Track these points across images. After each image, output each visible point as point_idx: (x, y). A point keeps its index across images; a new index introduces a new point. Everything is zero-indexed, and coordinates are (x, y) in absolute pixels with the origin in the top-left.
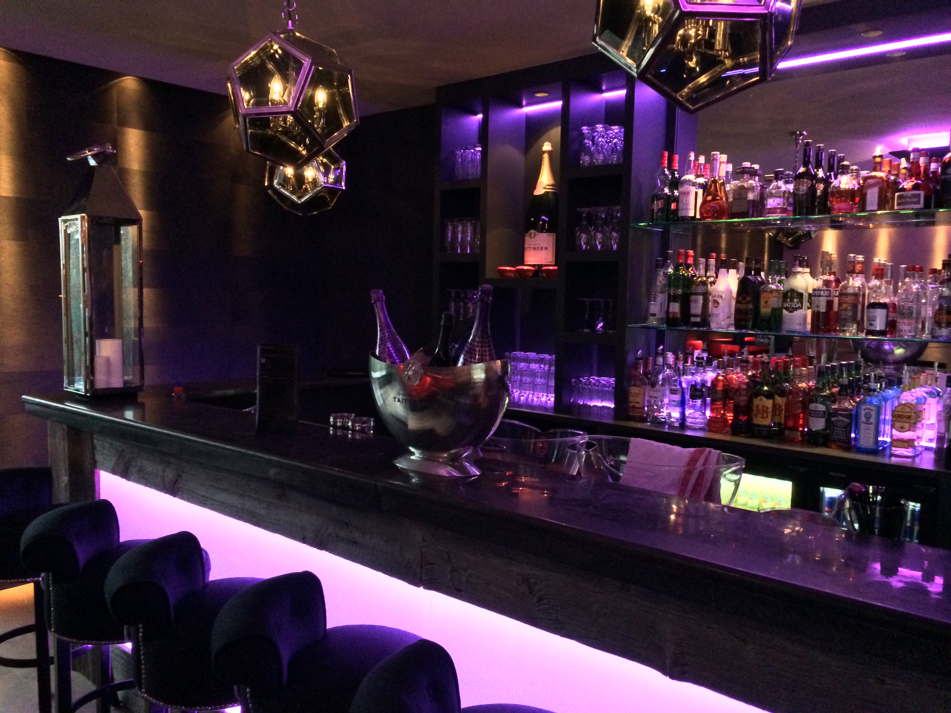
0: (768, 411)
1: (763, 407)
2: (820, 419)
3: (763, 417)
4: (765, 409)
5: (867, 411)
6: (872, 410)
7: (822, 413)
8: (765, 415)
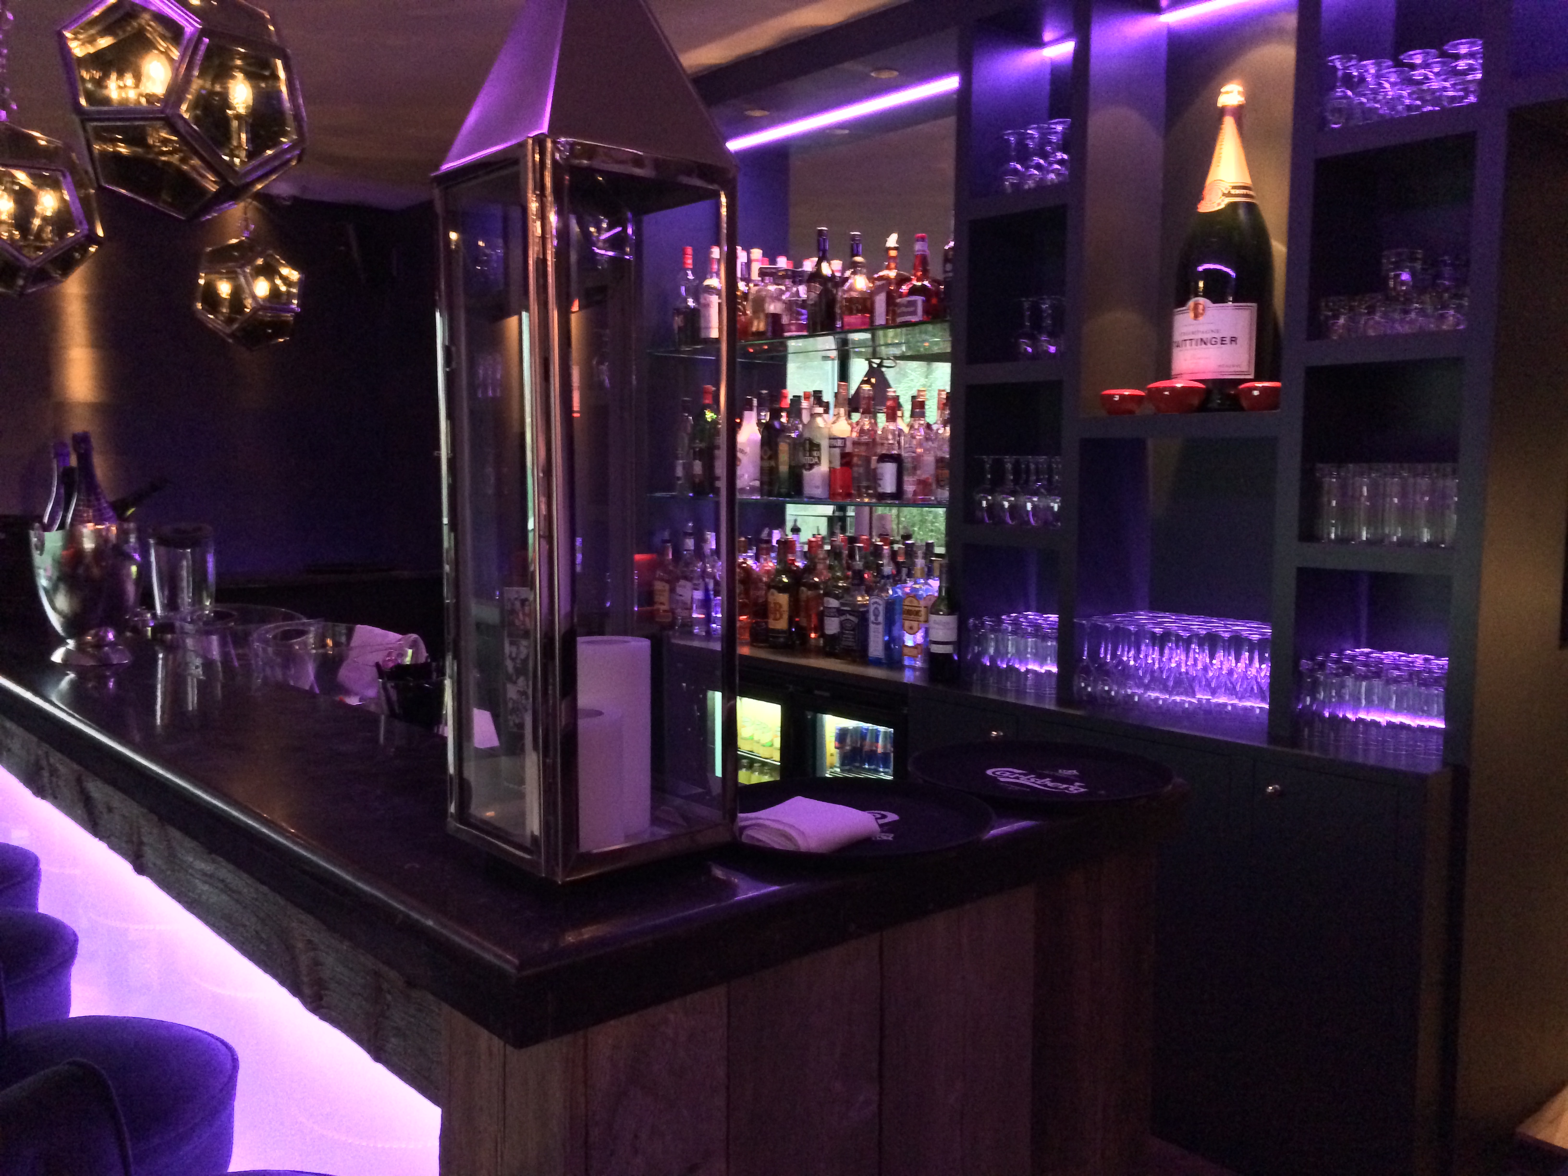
0: (782, 610)
1: (775, 604)
2: (833, 619)
3: (776, 619)
4: (778, 606)
5: (875, 605)
6: (879, 605)
7: (834, 610)
8: (778, 616)
